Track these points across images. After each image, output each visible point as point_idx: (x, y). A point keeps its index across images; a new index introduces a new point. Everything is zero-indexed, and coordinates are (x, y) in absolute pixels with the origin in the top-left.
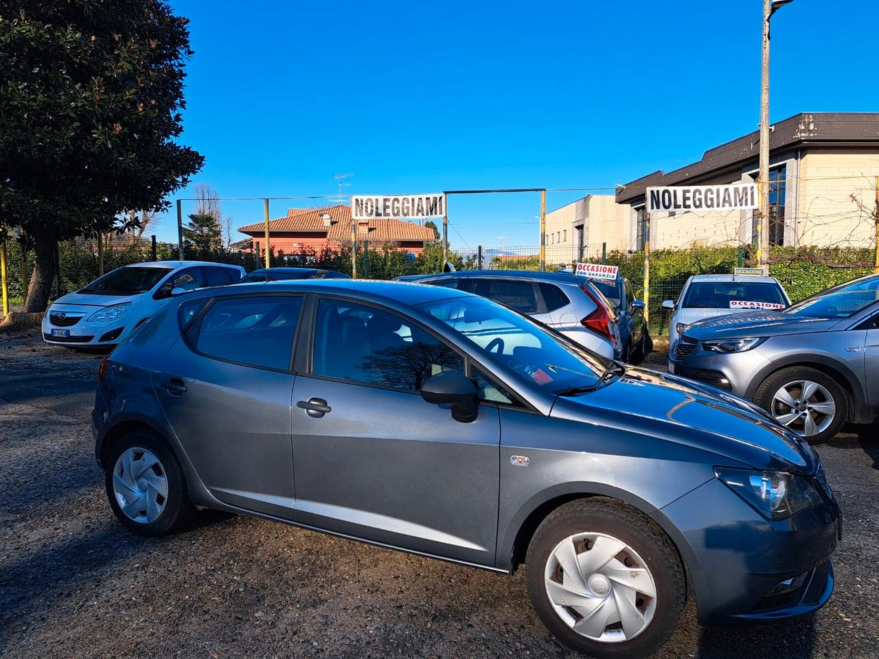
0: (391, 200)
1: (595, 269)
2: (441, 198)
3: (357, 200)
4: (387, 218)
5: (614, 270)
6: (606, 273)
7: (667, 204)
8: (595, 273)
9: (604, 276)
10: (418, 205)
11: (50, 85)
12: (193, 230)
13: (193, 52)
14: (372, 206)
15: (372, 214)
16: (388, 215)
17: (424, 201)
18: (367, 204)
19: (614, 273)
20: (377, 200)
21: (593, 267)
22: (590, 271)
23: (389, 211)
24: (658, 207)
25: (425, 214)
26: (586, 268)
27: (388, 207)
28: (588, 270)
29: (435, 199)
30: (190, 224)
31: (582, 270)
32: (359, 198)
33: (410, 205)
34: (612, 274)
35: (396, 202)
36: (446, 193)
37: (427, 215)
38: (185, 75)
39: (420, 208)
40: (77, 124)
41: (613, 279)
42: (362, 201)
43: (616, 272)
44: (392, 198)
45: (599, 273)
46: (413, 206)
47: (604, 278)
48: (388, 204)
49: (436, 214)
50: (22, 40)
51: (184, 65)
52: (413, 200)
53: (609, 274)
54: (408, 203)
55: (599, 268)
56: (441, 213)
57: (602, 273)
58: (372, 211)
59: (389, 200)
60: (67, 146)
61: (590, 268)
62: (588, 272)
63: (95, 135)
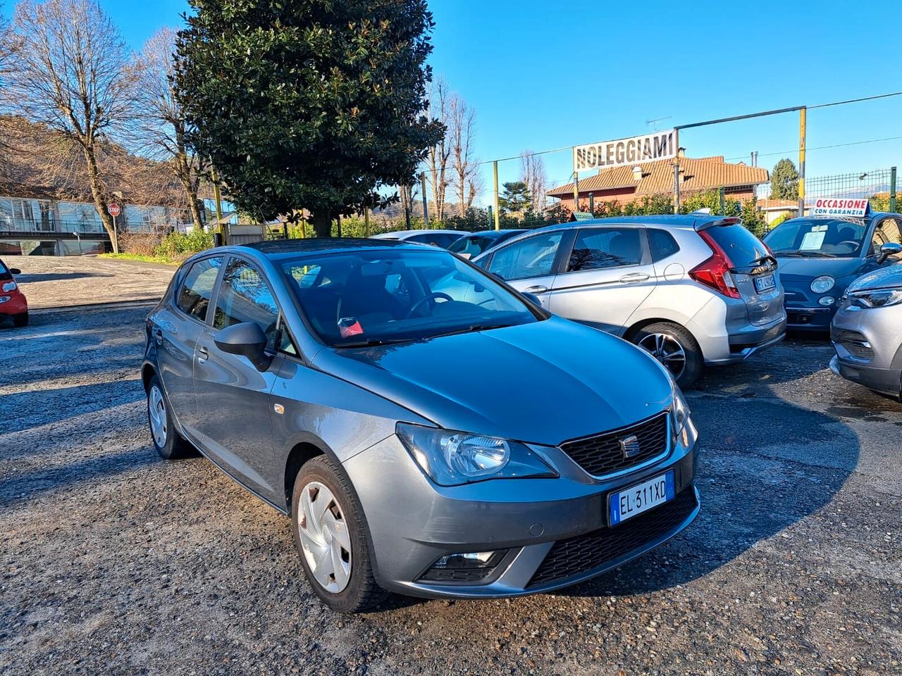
0: (615, 146)
1: (838, 205)
2: (671, 135)
3: (579, 150)
4: (610, 166)
5: (863, 204)
6: (852, 209)
8: (838, 209)
9: (849, 212)
10: (645, 147)
11: (303, 81)
12: (507, 198)
13: (434, 24)
14: (595, 155)
15: (594, 164)
16: (612, 162)
17: (652, 141)
18: (589, 153)
19: (862, 207)
20: (600, 148)
21: (836, 201)
22: (831, 208)
23: (613, 158)
25: (653, 156)
26: (826, 204)
27: (612, 154)
28: (829, 207)
29: (664, 137)
30: (505, 193)
31: (822, 208)
32: (582, 148)
33: (636, 148)
34: (860, 209)
35: (620, 147)
36: (677, 129)
37: (655, 157)
38: (432, 47)
39: (647, 150)
40: (324, 113)
41: (860, 216)
42: (584, 151)
43: (865, 206)
44: (616, 143)
45: (842, 209)
46: (639, 149)
47: (848, 215)
48: (611, 150)
49: (665, 155)
50: (281, 47)
51: (429, 38)
52: (639, 142)
53: (856, 209)
54: (634, 146)
55: (843, 203)
56: (671, 153)
57: (847, 209)
58: (594, 160)
59: (612, 146)
60: (316, 134)
61: (831, 204)
62: (828, 209)
63: (339, 122)
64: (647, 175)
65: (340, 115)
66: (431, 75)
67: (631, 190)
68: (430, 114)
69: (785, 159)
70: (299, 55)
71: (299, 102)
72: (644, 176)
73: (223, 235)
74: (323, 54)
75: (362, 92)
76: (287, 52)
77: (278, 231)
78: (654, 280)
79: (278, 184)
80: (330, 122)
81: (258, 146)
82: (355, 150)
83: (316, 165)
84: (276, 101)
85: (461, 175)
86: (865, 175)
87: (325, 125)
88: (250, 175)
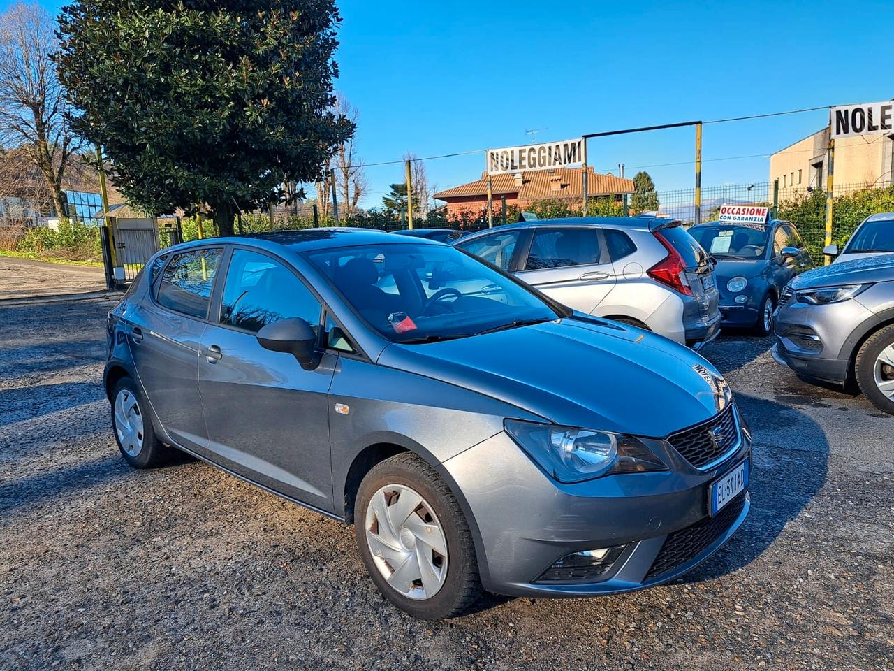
0: (527, 151)
1: (742, 212)
2: (579, 143)
3: (492, 154)
4: (522, 170)
5: (764, 212)
6: (754, 216)
7: (858, 126)
8: (741, 216)
9: (751, 219)
10: (556, 154)
11: (208, 69)
12: (394, 199)
13: (342, 19)
14: (507, 159)
15: (507, 167)
16: (524, 167)
17: (562, 148)
18: (502, 157)
19: (763, 215)
20: (512, 152)
21: (739, 209)
22: (735, 215)
23: (525, 163)
24: (846, 131)
25: (563, 162)
26: (730, 211)
27: (524, 158)
28: (733, 214)
29: (573, 144)
30: (392, 194)
31: (726, 214)
32: (495, 151)
33: (547, 154)
34: (761, 217)
35: (532, 152)
36: (585, 137)
37: (565, 163)
38: (338, 43)
39: (557, 157)
40: (232, 104)
41: (761, 222)
42: (497, 155)
43: (766, 214)
44: (528, 148)
45: (745, 216)
46: (550, 155)
47: (751, 221)
48: (523, 155)
49: (574, 161)
50: (183, 30)
51: (336, 34)
52: (550, 148)
53: (757, 216)
54: (545, 152)
55: (746, 211)
56: (580, 160)
57: (749, 216)
58: (507, 164)
59: (524, 151)
60: (224, 125)
61: (735, 211)
62: (732, 216)
63: (247, 113)
64: (528, 181)
65: (249, 106)
66: (338, 71)
67: (514, 195)
68: (335, 110)
69: (642, 172)
70: (205, 41)
71: (204, 90)
72: (524, 182)
73: (110, 228)
74: (231, 42)
75: (272, 84)
76: (190, 37)
77: (170, 226)
78: (614, 278)
79: (181, 175)
80: (237, 113)
81: (159, 135)
82: (265, 143)
83: (220, 156)
84: (179, 87)
85: (345, 175)
86: (752, 186)
87: (232, 117)
88: (149, 165)
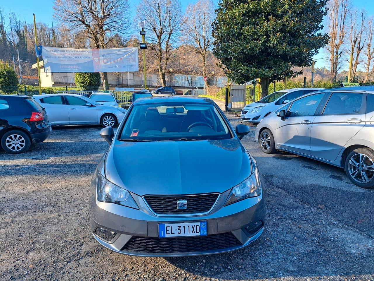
40: (265, 37)
50: (249, 10)
60: (260, 46)
63: (271, 40)
65: (271, 37)
68: (324, 32)
70: (257, 13)
71: (255, 33)
73: (229, 89)
74: (267, 11)
75: (284, 25)
76: (252, 12)
77: (251, 87)
78: (364, 123)
79: (243, 69)
80: (267, 40)
81: (236, 53)
82: (278, 52)
83: (262, 59)
84: (245, 33)
87: (265, 42)
88: (233, 65)
